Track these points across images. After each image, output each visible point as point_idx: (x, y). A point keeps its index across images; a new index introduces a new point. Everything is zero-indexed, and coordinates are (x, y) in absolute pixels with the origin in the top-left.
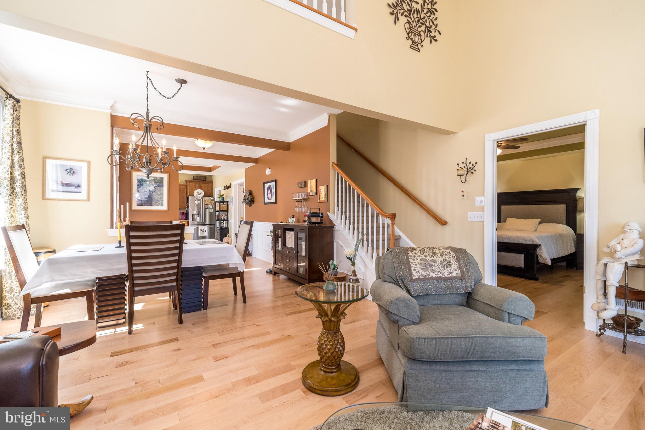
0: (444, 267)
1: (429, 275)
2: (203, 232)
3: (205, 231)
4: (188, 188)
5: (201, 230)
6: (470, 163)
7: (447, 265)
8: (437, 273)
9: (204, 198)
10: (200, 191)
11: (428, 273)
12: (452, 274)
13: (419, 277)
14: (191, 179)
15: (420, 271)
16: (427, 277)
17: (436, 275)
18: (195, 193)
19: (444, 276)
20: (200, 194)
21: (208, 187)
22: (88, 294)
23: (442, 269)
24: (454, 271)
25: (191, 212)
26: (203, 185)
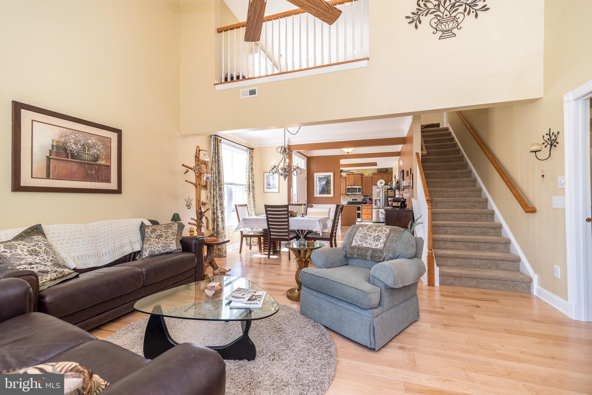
0: (374, 241)
1: (362, 245)
2: (383, 214)
4: (373, 179)
5: (381, 213)
6: (553, 134)
7: (377, 239)
8: (368, 244)
9: (384, 186)
10: (382, 181)
11: (363, 243)
12: (377, 247)
13: (355, 245)
14: (376, 172)
15: (358, 242)
16: (361, 246)
17: (367, 245)
18: (378, 183)
19: (372, 247)
20: (382, 184)
21: (389, 177)
22: (259, 237)
23: (372, 242)
24: (379, 244)
25: (374, 198)
26: (385, 176)
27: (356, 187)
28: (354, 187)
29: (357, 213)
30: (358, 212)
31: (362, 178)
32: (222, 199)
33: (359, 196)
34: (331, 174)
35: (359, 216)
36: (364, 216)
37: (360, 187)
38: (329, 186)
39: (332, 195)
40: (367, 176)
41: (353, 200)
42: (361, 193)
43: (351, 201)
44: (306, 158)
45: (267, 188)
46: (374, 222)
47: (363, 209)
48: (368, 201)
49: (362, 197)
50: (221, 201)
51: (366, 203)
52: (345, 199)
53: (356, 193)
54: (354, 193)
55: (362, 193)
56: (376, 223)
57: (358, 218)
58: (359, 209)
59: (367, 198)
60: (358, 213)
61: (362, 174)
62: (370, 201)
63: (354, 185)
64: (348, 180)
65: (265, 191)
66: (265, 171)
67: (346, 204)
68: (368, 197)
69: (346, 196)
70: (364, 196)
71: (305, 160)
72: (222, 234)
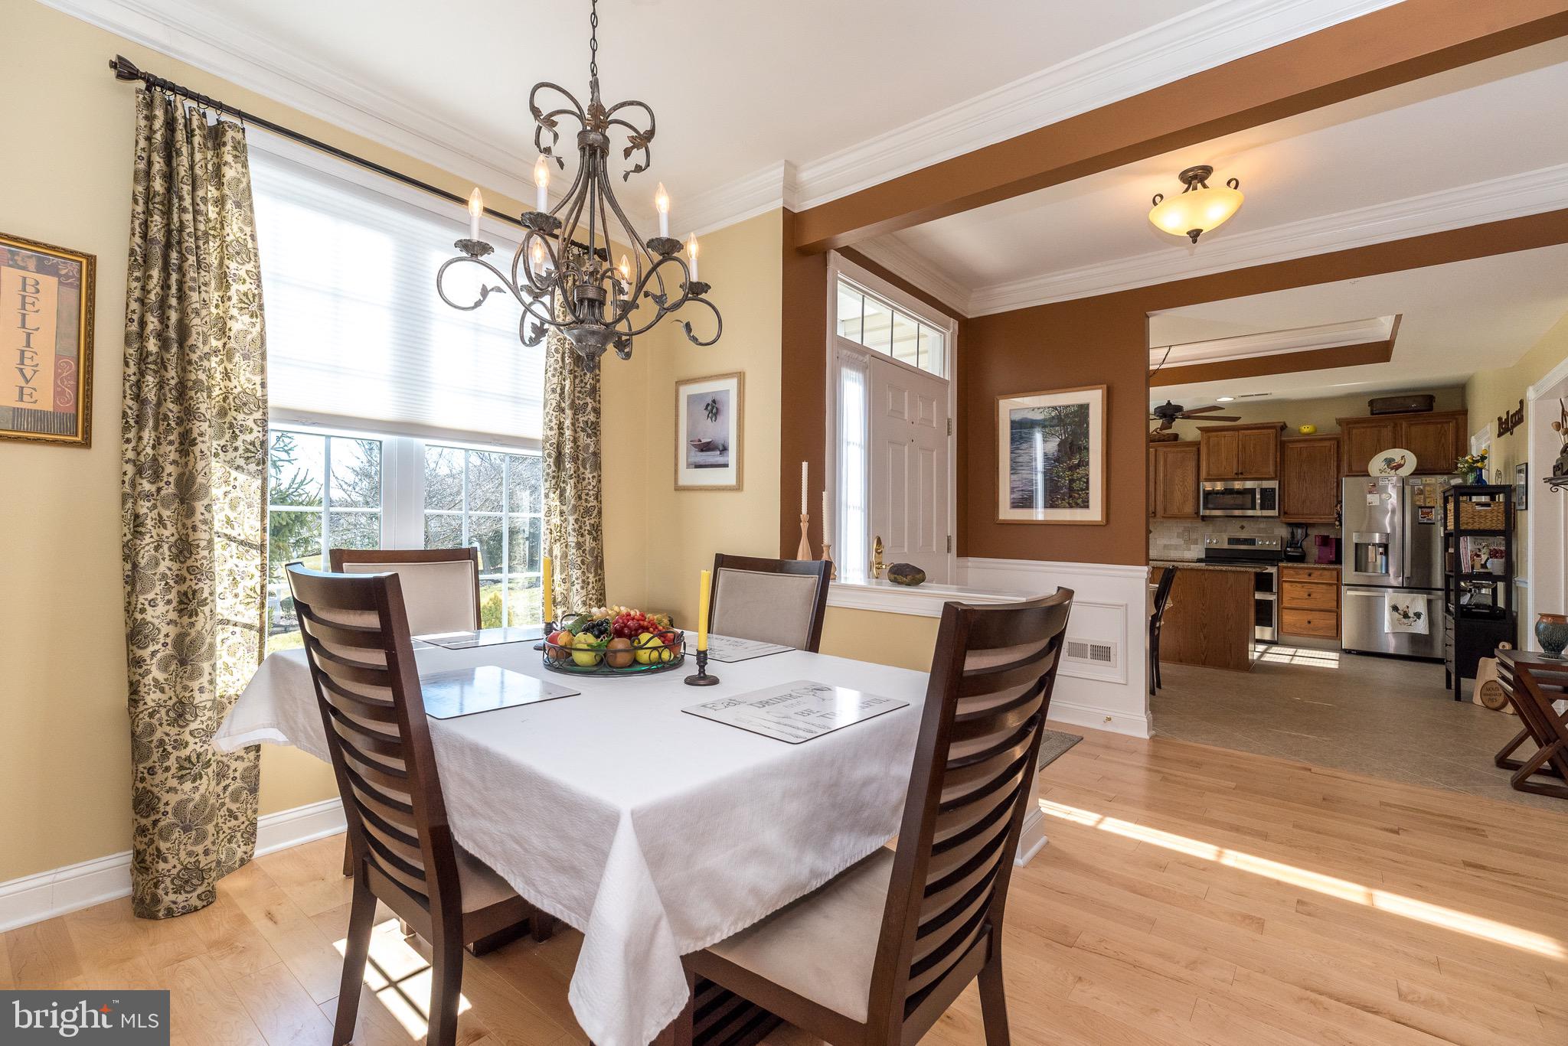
2: (1406, 616)
3: (1418, 615)
4: (1345, 448)
5: (1395, 608)
9: (1417, 481)
10: (1396, 454)
14: (1364, 412)
18: (1377, 465)
20: (1399, 466)
25: (1350, 538)
26: (1416, 430)
27: (1249, 485)
28: (1238, 485)
29: (1252, 603)
30: (1258, 596)
31: (1282, 446)
32: (191, 512)
33: (1262, 526)
34: (1093, 398)
35: (1264, 612)
36: (1289, 618)
37: (1273, 484)
38: (1078, 466)
39: (1094, 513)
40: (1308, 434)
41: (1231, 541)
42: (1274, 513)
43: (1226, 546)
44: (954, 324)
45: (689, 466)
46: (1348, 652)
47: (1286, 586)
48: (1313, 550)
49: (1283, 532)
50: (184, 525)
51: (1301, 558)
52: (1194, 536)
53: (1250, 513)
54: (1237, 513)
55: (1283, 513)
56: (1363, 658)
57: (1258, 624)
58: (1264, 582)
59: (1307, 535)
60: (1259, 603)
61: (1284, 427)
62: (1326, 550)
63: (1240, 476)
64: (1208, 454)
65: (682, 482)
66: (683, 375)
67: (1199, 561)
68: (1314, 532)
69: (1200, 524)
70: (1290, 525)
71: (948, 334)
72: (165, 755)
